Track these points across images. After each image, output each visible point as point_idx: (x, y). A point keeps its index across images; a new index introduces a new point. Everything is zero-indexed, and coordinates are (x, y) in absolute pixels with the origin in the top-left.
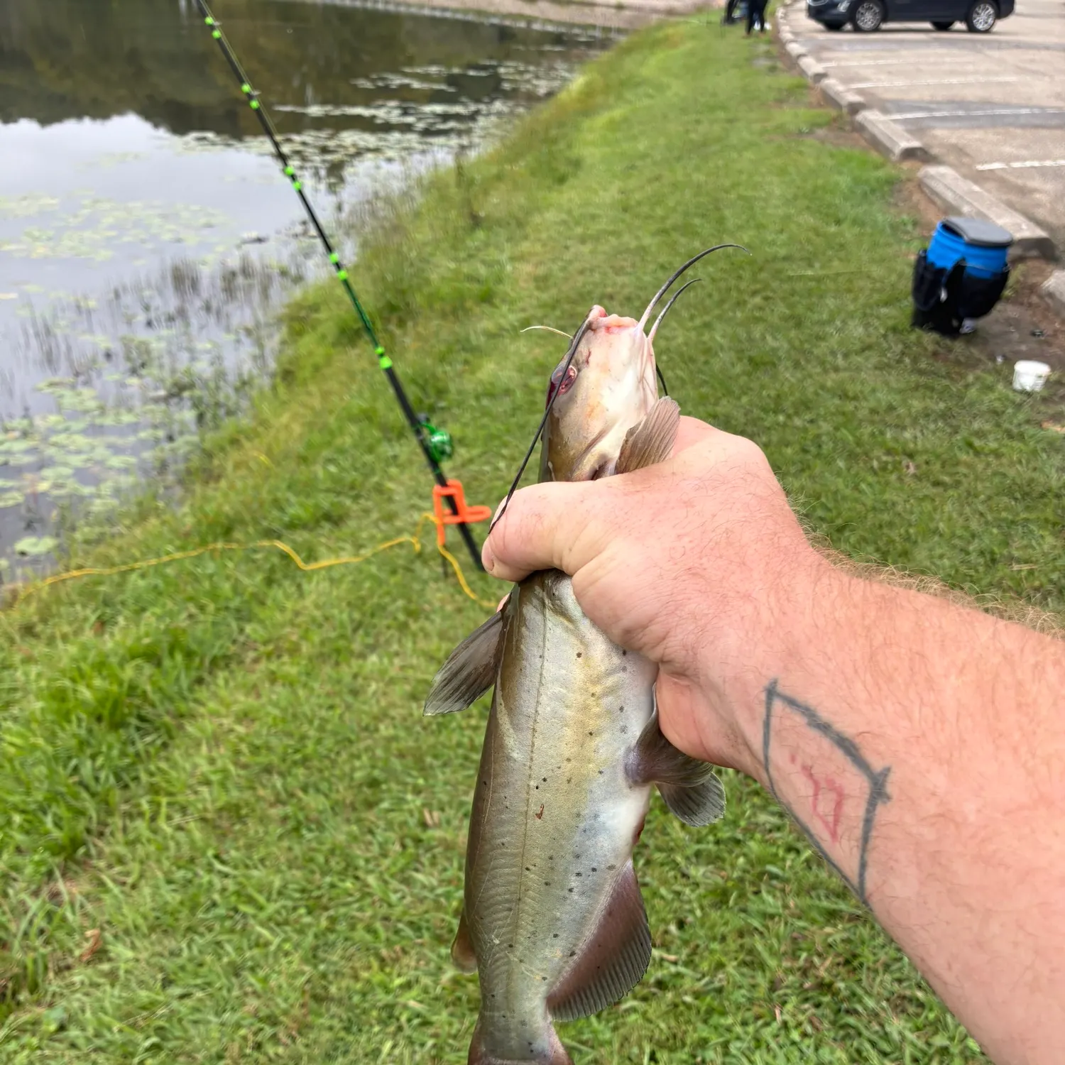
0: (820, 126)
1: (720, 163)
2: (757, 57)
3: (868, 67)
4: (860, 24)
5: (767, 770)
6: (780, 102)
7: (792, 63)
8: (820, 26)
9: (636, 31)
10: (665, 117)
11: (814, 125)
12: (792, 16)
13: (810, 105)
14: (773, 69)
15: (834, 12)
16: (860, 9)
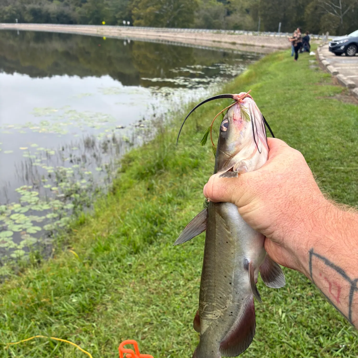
0: (338, 93)
1: (298, 108)
2: (311, 65)
3: (353, 69)
4: (348, 53)
5: (312, 277)
6: (320, 82)
7: (325, 67)
8: (333, 54)
9: (268, 54)
10: (276, 87)
11: (335, 93)
12: (323, 50)
13: (332, 84)
14: (317, 70)
15: (339, 49)
16: (349, 49)
